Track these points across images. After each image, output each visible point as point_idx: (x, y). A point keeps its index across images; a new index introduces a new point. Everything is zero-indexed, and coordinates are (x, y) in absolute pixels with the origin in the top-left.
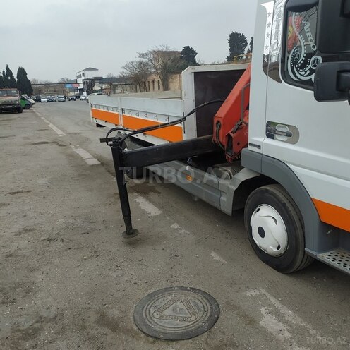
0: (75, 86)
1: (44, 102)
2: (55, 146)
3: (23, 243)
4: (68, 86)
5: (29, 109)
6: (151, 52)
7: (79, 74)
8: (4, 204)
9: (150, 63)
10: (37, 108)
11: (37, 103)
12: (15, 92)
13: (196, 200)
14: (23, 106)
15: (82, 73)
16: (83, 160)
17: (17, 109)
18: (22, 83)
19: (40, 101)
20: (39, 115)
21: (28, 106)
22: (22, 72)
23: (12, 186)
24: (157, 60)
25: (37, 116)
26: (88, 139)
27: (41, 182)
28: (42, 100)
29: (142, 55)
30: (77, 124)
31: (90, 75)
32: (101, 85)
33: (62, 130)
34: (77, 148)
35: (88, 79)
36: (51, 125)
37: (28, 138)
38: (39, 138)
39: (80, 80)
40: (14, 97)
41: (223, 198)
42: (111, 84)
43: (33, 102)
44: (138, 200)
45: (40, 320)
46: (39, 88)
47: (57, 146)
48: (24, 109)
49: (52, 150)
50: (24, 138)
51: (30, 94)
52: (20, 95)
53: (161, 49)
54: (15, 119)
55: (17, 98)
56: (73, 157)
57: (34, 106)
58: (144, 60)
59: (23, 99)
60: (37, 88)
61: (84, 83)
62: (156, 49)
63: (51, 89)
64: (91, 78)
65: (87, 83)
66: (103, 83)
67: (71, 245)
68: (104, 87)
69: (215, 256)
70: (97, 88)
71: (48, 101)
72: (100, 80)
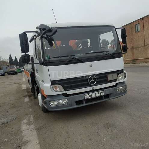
16: (22, 88)
17: (16, 73)
21: (21, 72)
36: (23, 78)
40: (15, 69)
47: (18, 84)
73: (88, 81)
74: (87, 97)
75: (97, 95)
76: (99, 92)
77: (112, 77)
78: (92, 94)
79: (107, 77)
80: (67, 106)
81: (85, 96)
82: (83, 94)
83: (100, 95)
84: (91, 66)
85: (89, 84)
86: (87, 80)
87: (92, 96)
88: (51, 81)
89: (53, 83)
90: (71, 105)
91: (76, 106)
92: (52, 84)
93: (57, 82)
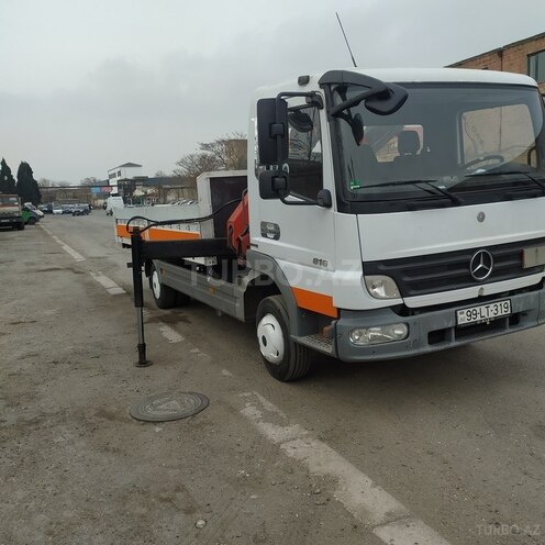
0: (106, 190)
1: (58, 213)
2: (69, 273)
3: (27, 365)
4: (95, 190)
5: (33, 224)
6: (219, 142)
7: (113, 172)
8: (3, 334)
9: (217, 158)
10: (47, 223)
11: (46, 216)
12: (15, 199)
13: (220, 314)
14: (26, 220)
15: (116, 171)
16: (104, 289)
17: (16, 225)
18: (26, 186)
19: (51, 212)
20: (49, 232)
21: (34, 220)
22: (25, 169)
23: (12, 317)
24: (228, 153)
25: (46, 235)
26: (115, 265)
27: (48, 312)
28: (55, 211)
29: (206, 147)
30: (103, 245)
31: (130, 174)
32: (144, 189)
33: (82, 253)
34: (98, 275)
35: (126, 180)
36: (66, 247)
37: (33, 264)
38: (47, 263)
39: (113, 182)
40: (14, 208)
41: (237, 305)
42: (160, 188)
43: (41, 213)
44: (162, 329)
45: (44, 415)
46: (51, 193)
47: (71, 273)
48: (26, 224)
49: (65, 278)
50: (27, 264)
51: (36, 203)
52: (22, 204)
53: (233, 138)
54: (13, 238)
55: (16, 209)
56: (92, 286)
57: (42, 219)
58: (209, 153)
59: (25, 209)
60: (47, 193)
61: (119, 186)
62: (226, 138)
63: (68, 194)
64: (130, 177)
65: (124, 185)
66: (147, 186)
67: (77, 366)
68: (149, 191)
69: (225, 372)
70: (138, 192)
71: (64, 213)
72: (144, 181)
73: (468, 268)
74: (463, 318)
75: (492, 315)
76: (498, 304)
77: (537, 256)
78: (478, 309)
79: (521, 256)
80: (407, 348)
81: (460, 316)
82: (454, 309)
83: (499, 314)
84: (481, 218)
85: (470, 276)
86: (466, 264)
87: (479, 318)
88: (365, 265)
89: (370, 268)
90: (417, 344)
91: (429, 349)
92: (366, 273)
93: (382, 267)
